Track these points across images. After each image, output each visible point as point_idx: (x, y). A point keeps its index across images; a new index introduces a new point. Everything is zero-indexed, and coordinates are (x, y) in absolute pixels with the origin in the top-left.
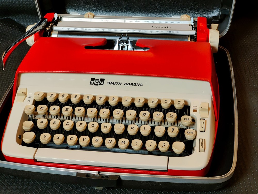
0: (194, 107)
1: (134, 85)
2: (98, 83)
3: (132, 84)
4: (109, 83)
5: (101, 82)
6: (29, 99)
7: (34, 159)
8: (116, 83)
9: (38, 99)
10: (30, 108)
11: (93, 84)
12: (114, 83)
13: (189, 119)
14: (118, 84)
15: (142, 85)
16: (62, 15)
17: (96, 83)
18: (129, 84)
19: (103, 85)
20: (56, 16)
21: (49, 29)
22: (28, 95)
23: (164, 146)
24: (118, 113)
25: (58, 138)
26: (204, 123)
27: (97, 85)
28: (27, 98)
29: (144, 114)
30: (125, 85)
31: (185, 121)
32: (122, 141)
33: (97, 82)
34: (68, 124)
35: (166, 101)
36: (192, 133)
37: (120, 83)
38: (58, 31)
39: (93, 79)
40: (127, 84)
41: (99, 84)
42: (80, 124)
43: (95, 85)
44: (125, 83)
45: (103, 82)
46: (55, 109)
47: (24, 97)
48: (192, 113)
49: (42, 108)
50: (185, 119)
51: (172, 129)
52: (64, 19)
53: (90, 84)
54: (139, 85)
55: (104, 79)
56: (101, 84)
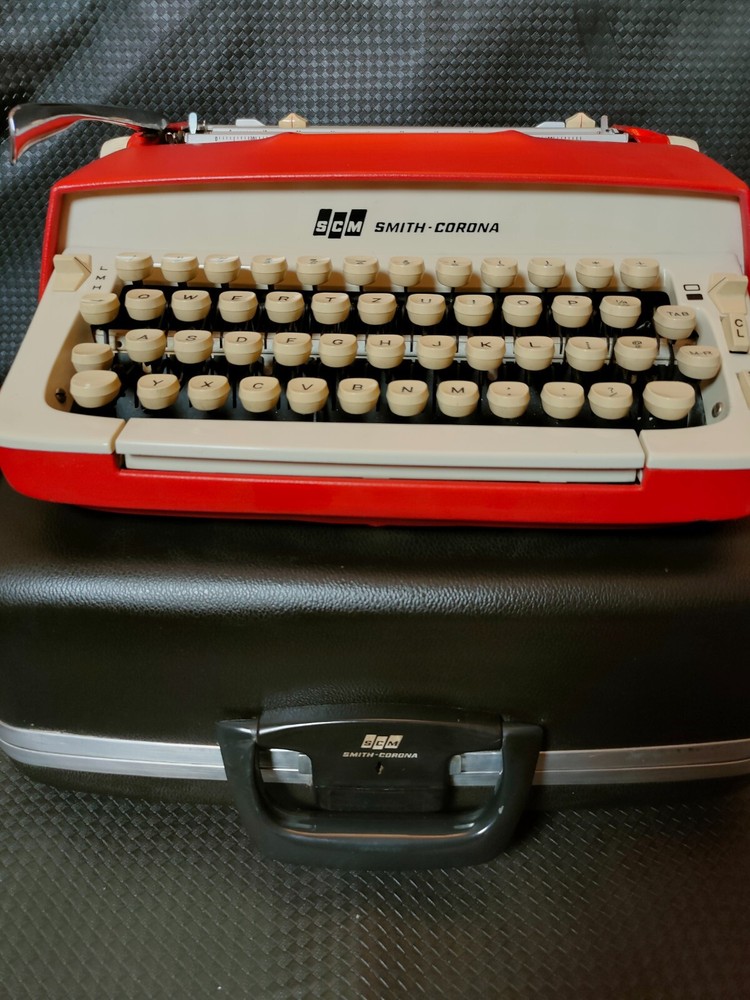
1: (468, 230)
2: (342, 227)
3: (462, 227)
4: (380, 227)
5: (352, 223)
6: (98, 283)
8: (407, 227)
11: (324, 234)
12: (398, 225)
14: (414, 227)
15: (496, 228)
17: (334, 230)
18: (451, 227)
19: (359, 234)
22: (96, 272)
27: (338, 235)
28: (91, 282)
30: (436, 231)
33: (338, 226)
37: (421, 225)
39: (324, 215)
40: (444, 228)
41: (347, 234)
43: (333, 235)
44: (438, 224)
45: (360, 223)
47: (82, 275)
53: (316, 233)
54: (485, 231)
55: (365, 211)
56: (351, 233)
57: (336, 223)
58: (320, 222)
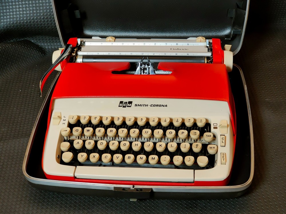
0: (214, 125)
1: (159, 106)
2: (126, 105)
3: (157, 105)
4: (136, 105)
5: (129, 104)
6: (64, 122)
7: (74, 176)
8: (143, 105)
9: (73, 122)
10: (66, 131)
11: (121, 106)
12: (141, 105)
13: (210, 136)
14: (145, 105)
15: (166, 106)
16: (84, 40)
17: (124, 106)
18: (154, 106)
19: (131, 107)
20: (79, 41)
21: (74, 54)
22: (63, 118)
23: (189, 160)
24: (147, 132)
25: (94, 157)
26: (224, 139)
27: (125, 107)
28: (62, 121)
29: (171, 133)
30: (151, 106)
31: (207, 137)
32: (152, 158)
33: (125, 105)
34: (102, 144)
35: (189, 120)
36: (214, 148)
37: (147, 105)
38: (83, 56)
39: (121, 102)
40: (153, 106)
41: (127, 106)
42: (113, 144)
43: (124, 107)
44: (151, 105)
45: (131, 104)
46: (88, 131)
47: (59, 120)
48: (212, 130)
49: (77, 130)
51: (196, 145)
52: (87, 44)
53: (119, 106)
54: (163, 106)
55: (132, 102)
56: (129, 106)
57: (124, 104)
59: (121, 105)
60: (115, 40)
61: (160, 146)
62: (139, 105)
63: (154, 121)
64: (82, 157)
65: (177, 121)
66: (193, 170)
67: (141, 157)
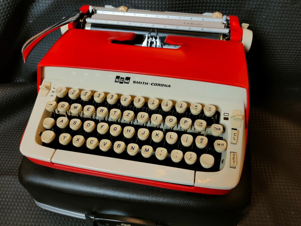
0: (225, 114)
1: (161, 86)
2: (123, 81)
3: (159, 85)
4: (134, 82)
5: (126, 80)
6: (52, 94)
7: (51, 162)
8: (142, 83)
9: (60, 95)
10: (52, 105)
11: (118, 82)
12: (140, 82)
13: (219, 129)
14: (144, 83)
15: (170, 86)
16: (96, 8)
17: (121, 81)
18: (156, 84)
19: (128, 83)
20: (91, 8)
21: (82, 21)
22: (52, 90)
23: (191, 158)
24: (143, 117)
25: (78, 140)
26: (237, 135)
27: (122, 83)
29: (171, 120)
30: (151, 85)
31: (215, 130)
32: (146, 149)
33: (122, 81)
34: (89, 125)
35: (196, 106)
36: (223, 145)
37: (147, 83)
38: (92, 24)
39: (118, 77)
40: (154, 84)
41: (125, 83)
42: (102, 127)
43: (120, 83)
44: (152, 83)
45: (128, 81)
46: (76, 108)
47: (48, 91)
48: (222, 121)
49: (63, 106)
50: (216, 128)
51: (201, 139)
52: (99, 12)
53: (115, 82)
54: (166, 86)
55: (130, 78)
56: (126, 83)
57: (121, 80)
58: (116, 79)
59: (117, 80)
60: (127, 10)
61: (156, 135)
62: (137, 82)
63: (153, 103)
64: (64, 139)
65: (181, 107)
66: (194, 171)
67: (132, 147)
